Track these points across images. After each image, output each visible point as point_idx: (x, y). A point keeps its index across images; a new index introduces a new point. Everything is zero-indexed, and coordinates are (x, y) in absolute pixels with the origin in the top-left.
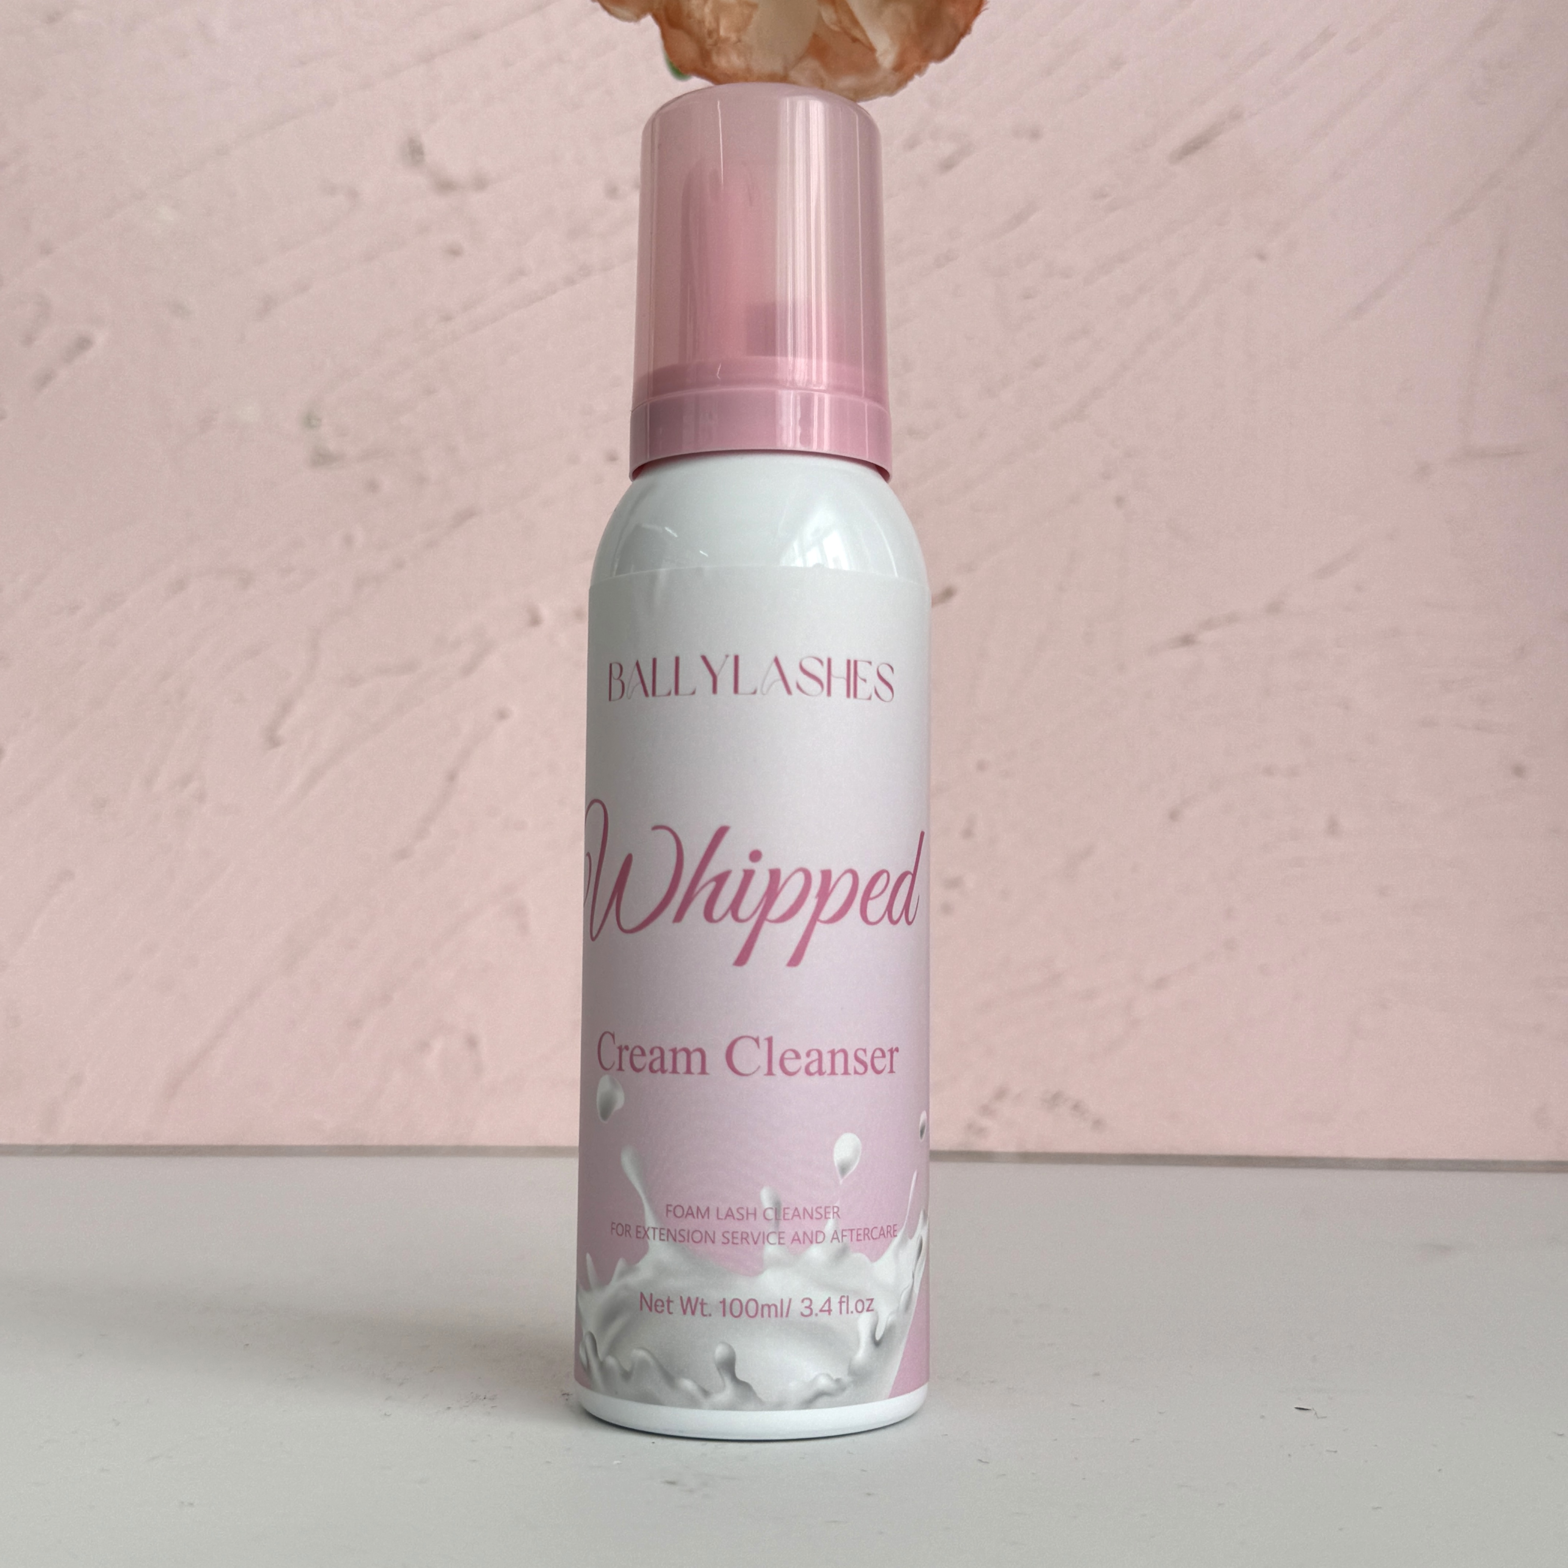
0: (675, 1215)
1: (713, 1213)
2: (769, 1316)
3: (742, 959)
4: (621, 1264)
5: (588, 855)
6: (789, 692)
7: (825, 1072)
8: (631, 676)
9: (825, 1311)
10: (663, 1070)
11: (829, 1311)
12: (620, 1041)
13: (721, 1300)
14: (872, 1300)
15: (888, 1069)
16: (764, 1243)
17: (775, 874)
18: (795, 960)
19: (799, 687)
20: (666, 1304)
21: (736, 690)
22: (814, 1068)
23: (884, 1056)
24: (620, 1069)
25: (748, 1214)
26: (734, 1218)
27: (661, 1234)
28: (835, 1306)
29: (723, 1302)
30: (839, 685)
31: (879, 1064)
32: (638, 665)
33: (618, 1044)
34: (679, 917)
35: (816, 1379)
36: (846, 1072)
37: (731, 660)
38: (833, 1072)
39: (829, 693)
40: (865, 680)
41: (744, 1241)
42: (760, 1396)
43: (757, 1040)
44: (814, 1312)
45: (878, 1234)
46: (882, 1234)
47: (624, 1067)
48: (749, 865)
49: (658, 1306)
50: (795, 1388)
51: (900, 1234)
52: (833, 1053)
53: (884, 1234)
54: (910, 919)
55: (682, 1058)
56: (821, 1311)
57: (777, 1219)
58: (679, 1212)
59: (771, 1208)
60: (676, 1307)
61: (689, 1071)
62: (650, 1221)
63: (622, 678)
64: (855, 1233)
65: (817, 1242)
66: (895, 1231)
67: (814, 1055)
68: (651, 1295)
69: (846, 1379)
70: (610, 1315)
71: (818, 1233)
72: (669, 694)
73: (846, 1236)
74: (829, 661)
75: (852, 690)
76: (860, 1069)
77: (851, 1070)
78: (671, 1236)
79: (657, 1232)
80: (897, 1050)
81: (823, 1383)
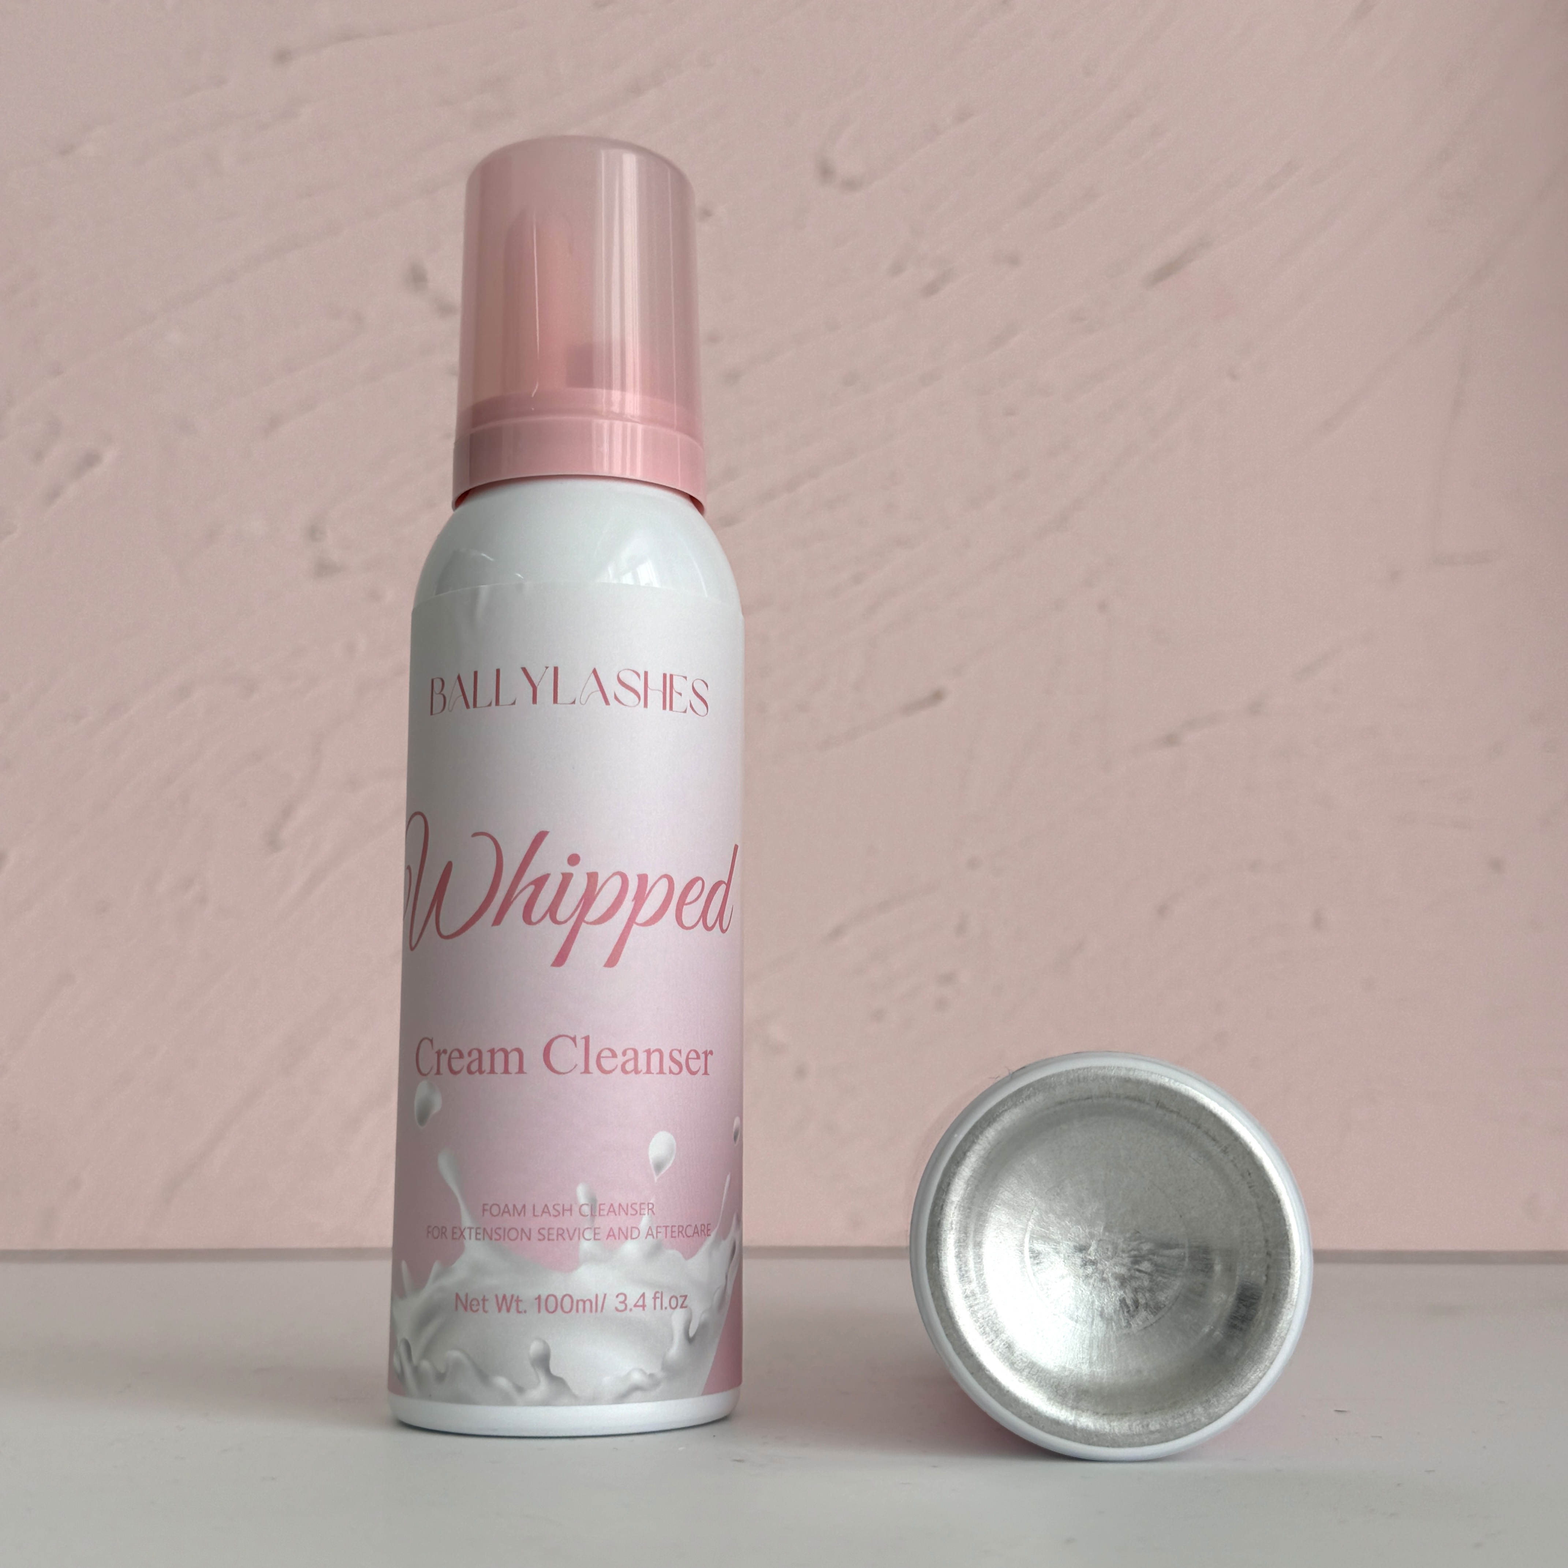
0: (491, 1214)
1: (529, 1209)
2: (584, 1310)
3: (561, 959)
4: (436, 1267)
5: (408, 868)
6: (607, 702)
7: (641, 1071)
8: (452, 691)
9: (638, 1306)
10: (480, 1071)
11: (644, 1306)
12: (438, 1046)
13: (537, 1296)
14: (686, 1297)
15: (702, 1071)
16: (579, 1239)
17: (592, 877)
18: (612, 962)
19: (616, 698)
20: (481, 1303)
21: (555, 701)
22: (630, 1066)
23: (698, 1057)
24: (438, 1072)
25: (564, 1210)
26: (550, 1215)
27: (477, 1234)
28: (649, 1301)
29: (539, 1298)
30: (656, 697)
31: (694, 1065)
32: (459, 678)
33: (436, 1050)
34: (498, 921)
35: (629, 1374)
36: (661, 1072)
37: (551, 671)
38: (649, 1071)
39: (646, 705)
40: (680, 694)
41: (560, 1237)
42: (573, 1391)
43: (574, 1039)
44: (629, 1308)
45: (693, 1232)
46: (696, 1232)
47: (441, 1071)
48: (568, 869)
49: (473, 1305)
50: (609, 1382)
51: (713, 1234)
52: (649, 1053)
53: (698, 1233)
54: (725, 927)
55: (499, 1057)
56: (635, 1306)
57: (593, 1215)
58: (495, 1210)
59: (587, 1204)
60: (491, 1305)
61: (506, 1071)
62: (466, 1221)
63: (444, 692)
64: (669, 1229)
65: (632, 1238)
66: (708, 1230)
67: (630, 1054)
68: (467, 1295)
70: (426, 1317)
71: (633, 1229)
72: (490, 705)
73: (660, 1232)
74: (646, 673)
75: (668, 703)
76: (675, 1069)
77: (666, 1069)
78: (485, 1234)
79: (473, 1231)
80: (711, 1053)
81: (637, 1378)
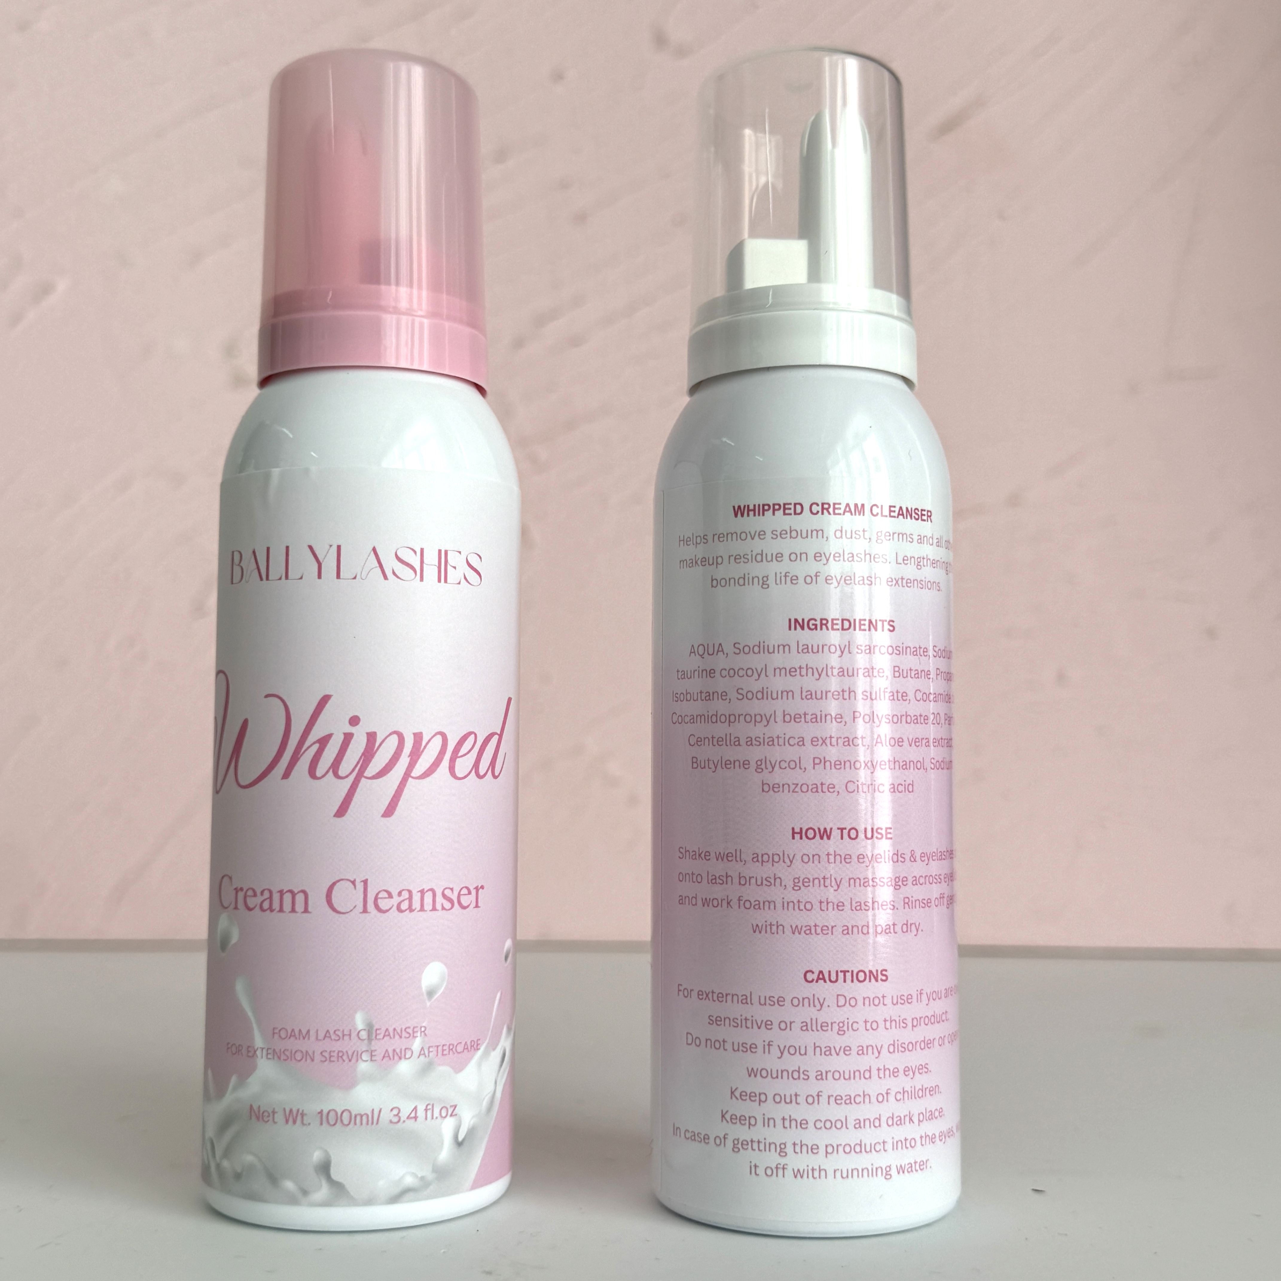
0: (280, 1036)
1: (312, 1033)
2: (361, 1124)
3: (342, 811)
4: (234, 1080)
5: (216, 718)
6: (385, 577)
7: (416, 909)
8: (248, 564)
9: (412, 1118)
10: (271, 909)
11: (416, 1118)
12: (237, 884)
13: (319, 1111)
14: (455, 1106)
15: (474, 904)
16: (357, 1060)
17: (371, 737)
18: (389, 812)
19: (394, 573)
20: (271, 1115)
21: (338, 576)
22: (405, 906)
23: (470, 893)
24: (236, 908)
25: (344, 1035)
26: (331, 1039)
27: (268, 1054)
28: (421, 1113)
29: (321, 1112)
30: (431, 572)
31: (465, 901)
32: (254, 552)
33: (235, 887)
34: (286, 775)
35: (402, 1178)
36: (434, 909)
37: (334, 549)
38: (422, 909)
39: (422, 579)
40: (455, 568)
41: (340, 1059)
42: (352, 1193)
43: (353, 883)
44: (402, 1119)
45: (462, 1049)
46: (465, 1048)
47: (239, 907)
48: (349, 729)
49: (265, 1116)
50: (383, 1186)
51: (482, 1048)
52: (422, 892)
53: (467, 1048)
54: (497, 774)
55: (287, 898)
56: (408, 1118)
57: (369, 1039)
58: (283, 1034)
59: (365, 1030)
60: (279, 1117)
61: (293, 910)
62: (259, 1042)
63: (242, 564)
64: (440, 1049)
65: (405, 1058)
66: (478, 1045)
67: (405, 895)
68: (259, 1107)
69: (430, 1176)
70: (225, 1124)
71: (407, 1051)
72: (280, 579)
73: (432, 1051)
74: (422, 550)
75: (442, 576)
76: (447, 905)
77: (438, 906)
78: (275, 1054)
79: (265, 1051)
80: (482, 887)
81: (409, 1181)
